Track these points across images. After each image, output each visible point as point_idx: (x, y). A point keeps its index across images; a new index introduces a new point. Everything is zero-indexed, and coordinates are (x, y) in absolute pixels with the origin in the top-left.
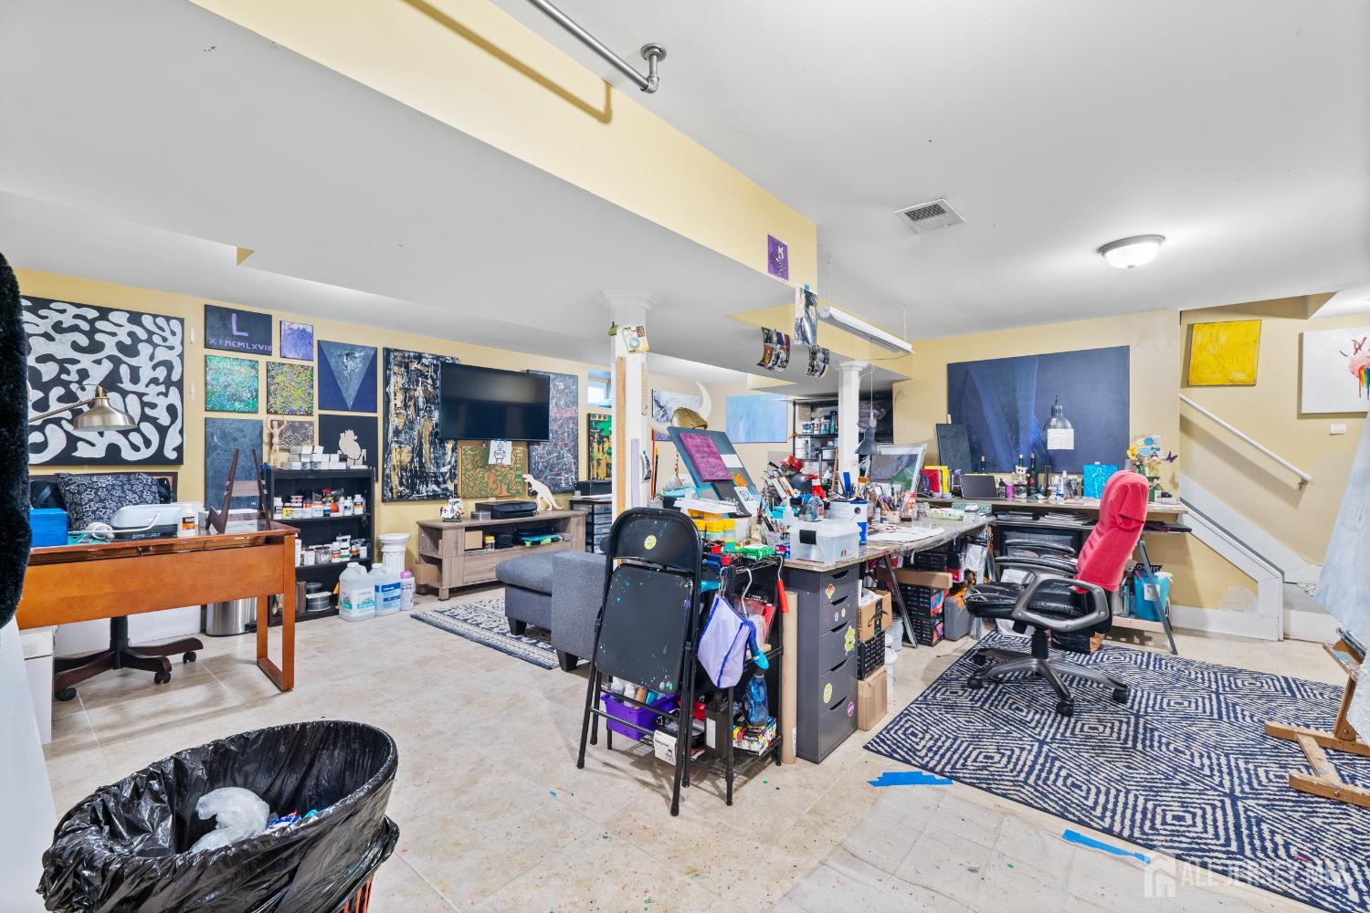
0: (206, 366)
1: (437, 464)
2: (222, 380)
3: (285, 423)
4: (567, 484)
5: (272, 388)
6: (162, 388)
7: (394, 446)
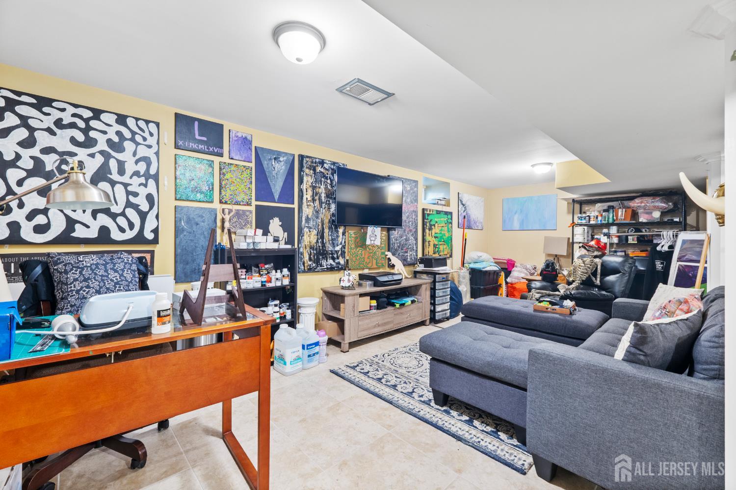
0: (176, 163)
1: (333, 244)
2: (188, 175)
3: (234, 211)
4: (411, 259)
5: (223, 183)
6: (143, 180)
7: (306, 230)
